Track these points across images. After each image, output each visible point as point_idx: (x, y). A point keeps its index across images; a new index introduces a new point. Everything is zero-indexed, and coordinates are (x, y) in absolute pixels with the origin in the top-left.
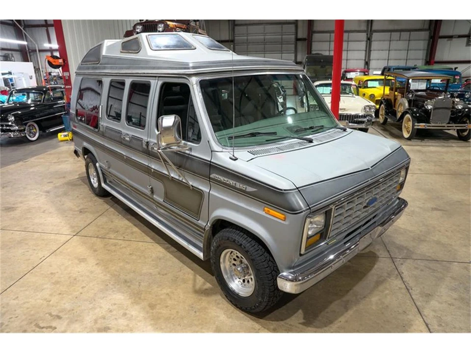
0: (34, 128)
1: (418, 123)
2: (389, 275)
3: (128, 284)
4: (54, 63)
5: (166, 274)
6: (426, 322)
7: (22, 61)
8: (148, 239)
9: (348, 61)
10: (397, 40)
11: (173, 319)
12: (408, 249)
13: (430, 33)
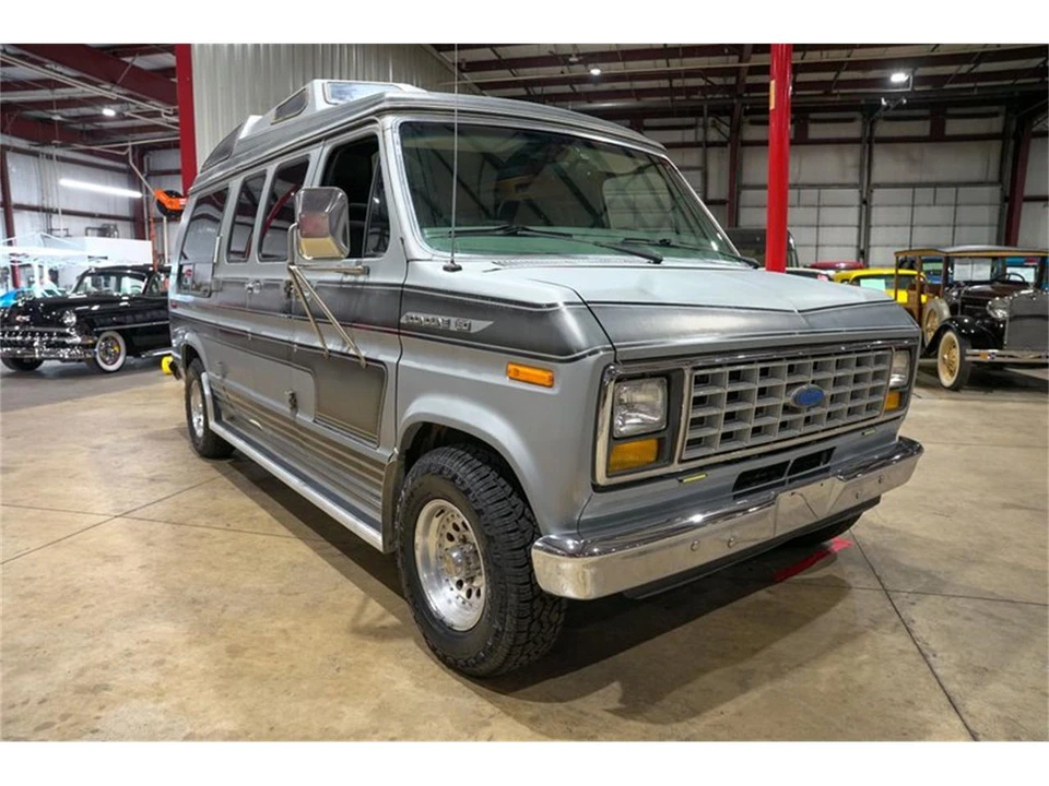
0: (115, 344)
1: (974, 348)
2: (875, 623)
3: (197, 607)
4: (169, 206)
5: (297, 594)
6: (972, 727)
7: (132, 238)
8: (282, 530)
9: (820, 249)
10: (929, 205)
11: (276, 679)
12: (933, 577)
13: (1002, 189)
